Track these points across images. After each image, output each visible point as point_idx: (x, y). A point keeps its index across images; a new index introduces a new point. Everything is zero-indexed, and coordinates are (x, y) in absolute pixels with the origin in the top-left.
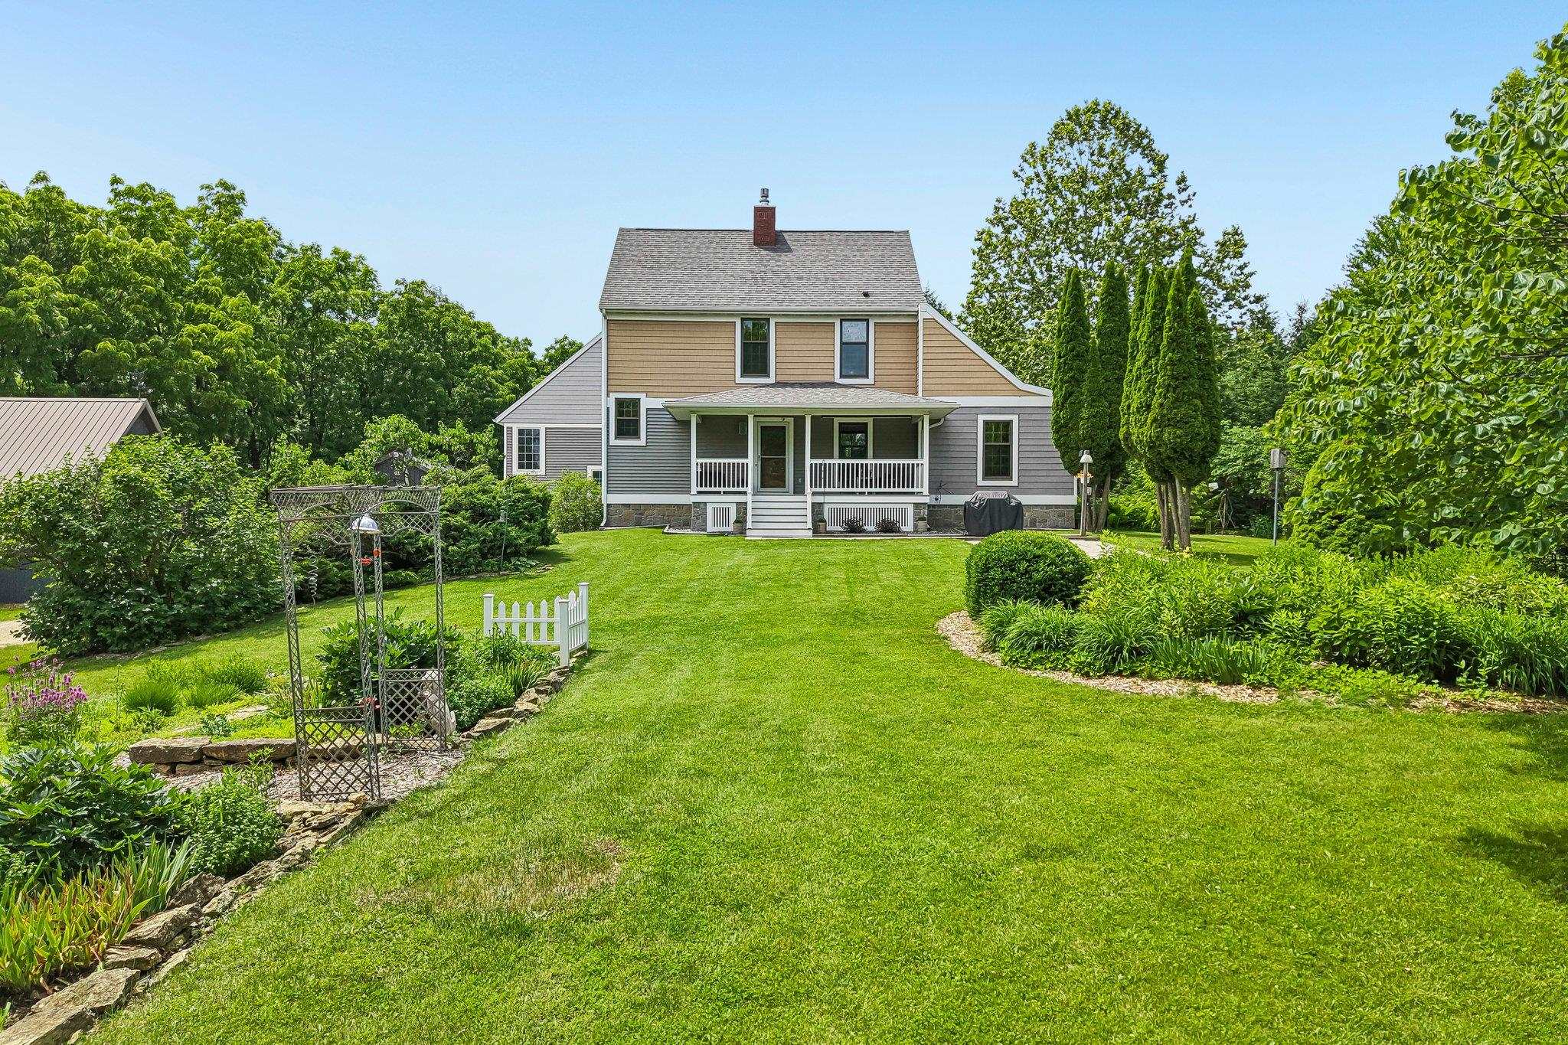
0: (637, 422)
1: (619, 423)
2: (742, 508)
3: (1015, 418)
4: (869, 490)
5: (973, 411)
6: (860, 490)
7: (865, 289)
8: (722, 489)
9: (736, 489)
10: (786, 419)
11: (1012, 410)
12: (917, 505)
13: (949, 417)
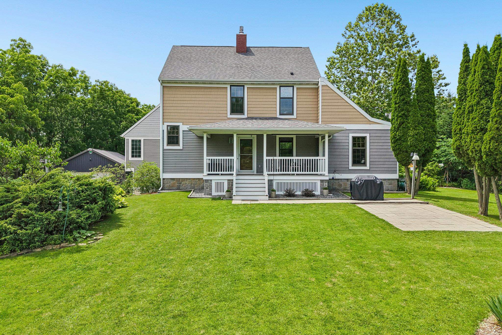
0: (178, 138)
1: (169, 138)
2: (230, 182)
3: (368, 135)
4: (297, 173)
5: (347, 132)
6: (292, 173)
7: (291, 71)
8: (220, 173)
9: (227, 173)
10: (253, 136)
11: (366, 131)
12: (322, 181)
13: (335, 135)
